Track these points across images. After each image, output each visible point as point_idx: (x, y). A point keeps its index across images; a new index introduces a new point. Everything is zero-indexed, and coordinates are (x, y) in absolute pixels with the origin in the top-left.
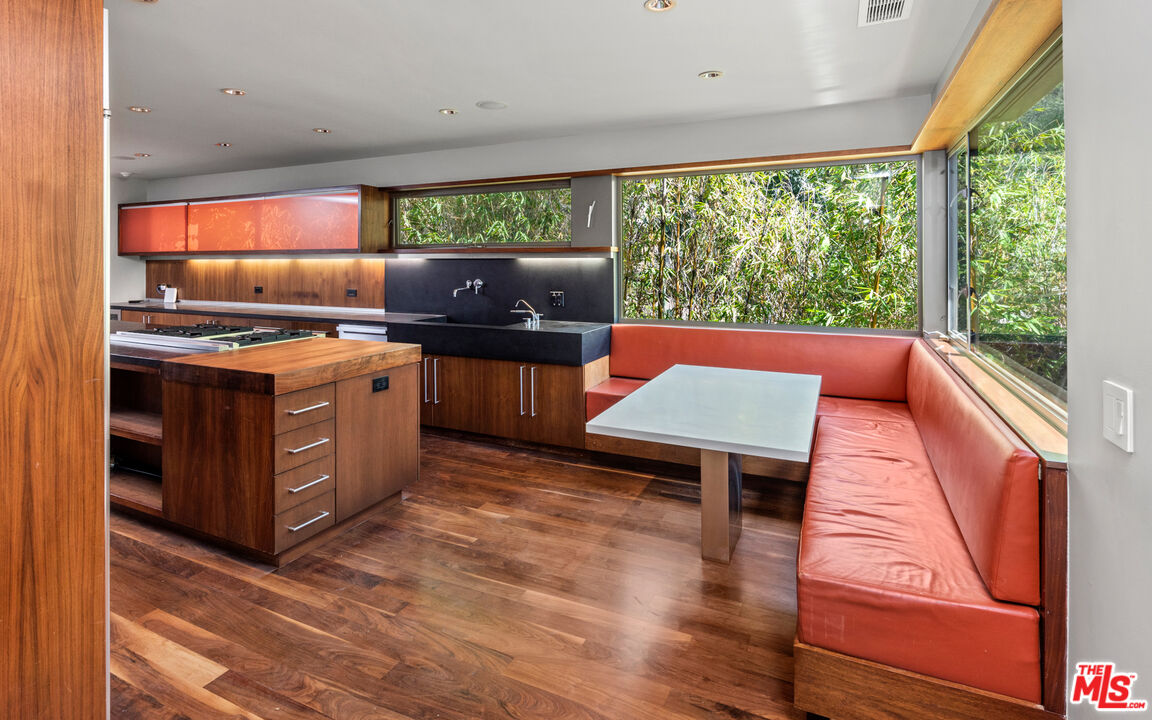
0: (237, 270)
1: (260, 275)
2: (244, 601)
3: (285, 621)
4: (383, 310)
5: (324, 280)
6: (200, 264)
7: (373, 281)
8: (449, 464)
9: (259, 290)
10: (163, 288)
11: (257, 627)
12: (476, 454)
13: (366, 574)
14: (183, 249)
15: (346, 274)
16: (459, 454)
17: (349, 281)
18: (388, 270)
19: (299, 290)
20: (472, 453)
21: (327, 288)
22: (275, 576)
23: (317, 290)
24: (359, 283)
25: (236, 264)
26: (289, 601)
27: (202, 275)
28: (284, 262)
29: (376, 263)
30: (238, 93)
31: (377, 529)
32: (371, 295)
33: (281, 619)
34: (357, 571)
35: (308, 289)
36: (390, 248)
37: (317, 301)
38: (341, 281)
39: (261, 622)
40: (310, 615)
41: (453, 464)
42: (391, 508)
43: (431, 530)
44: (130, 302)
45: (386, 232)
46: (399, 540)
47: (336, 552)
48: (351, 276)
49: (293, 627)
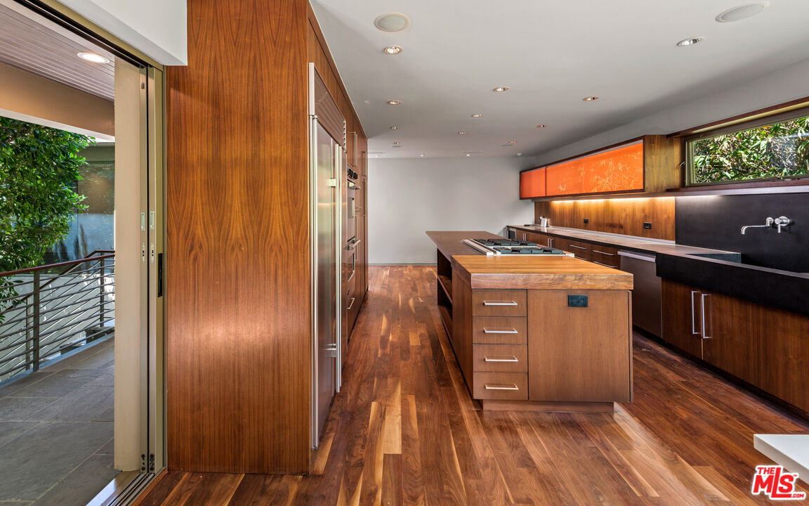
0: (575, 207)
1: (587, 211)
2: (447, 418)
3: (451, 448)
4: (674, 242)
5: (627, 215)
6: (557, 203)
7: (665, 216)
8: (699, 404)
9: (586, 222)
10: (541, 218)
11: (436, 440)
12: (747, 409)
13: (527, 453)
14: (544, 195)
15: (643, 210)
16: (722, 400)
17: (646, 216)
18: (678, 208)
19: (610, 222)
20: (742, 406)
21: (629, 221)
22: (476, 413)
23: (622, 222)
24: (653, 218)
25: (575, 204)
26: (466, 436)
27: (557, 210)
28: (600, 202)
29: (667, 202)
30: (504, 89)
31: (571, 425)
32: (663, 228)
33: (451, 444)
34: (524, 446)
35: (616, 221)
36: (683, 187)
37: (622, 231)
38: (639, 215)
39: (441, 438)
40: (466, 455)
41: (704, 405)
42: (599, 414)
43: (616, 455)
44: (525, 225)
45: (677, 173)
46: (579, 443)
47: (524, 423)
48: (647, 211)
49: (451, 455)
